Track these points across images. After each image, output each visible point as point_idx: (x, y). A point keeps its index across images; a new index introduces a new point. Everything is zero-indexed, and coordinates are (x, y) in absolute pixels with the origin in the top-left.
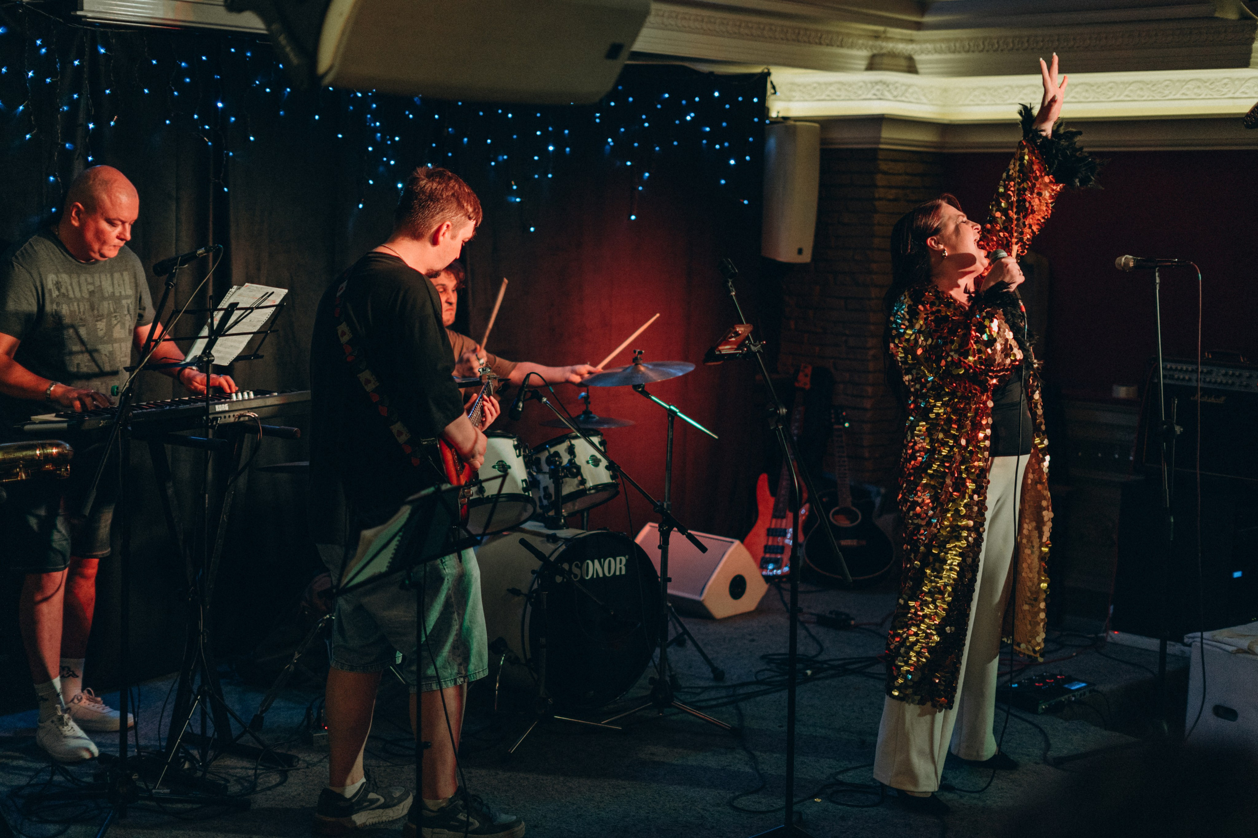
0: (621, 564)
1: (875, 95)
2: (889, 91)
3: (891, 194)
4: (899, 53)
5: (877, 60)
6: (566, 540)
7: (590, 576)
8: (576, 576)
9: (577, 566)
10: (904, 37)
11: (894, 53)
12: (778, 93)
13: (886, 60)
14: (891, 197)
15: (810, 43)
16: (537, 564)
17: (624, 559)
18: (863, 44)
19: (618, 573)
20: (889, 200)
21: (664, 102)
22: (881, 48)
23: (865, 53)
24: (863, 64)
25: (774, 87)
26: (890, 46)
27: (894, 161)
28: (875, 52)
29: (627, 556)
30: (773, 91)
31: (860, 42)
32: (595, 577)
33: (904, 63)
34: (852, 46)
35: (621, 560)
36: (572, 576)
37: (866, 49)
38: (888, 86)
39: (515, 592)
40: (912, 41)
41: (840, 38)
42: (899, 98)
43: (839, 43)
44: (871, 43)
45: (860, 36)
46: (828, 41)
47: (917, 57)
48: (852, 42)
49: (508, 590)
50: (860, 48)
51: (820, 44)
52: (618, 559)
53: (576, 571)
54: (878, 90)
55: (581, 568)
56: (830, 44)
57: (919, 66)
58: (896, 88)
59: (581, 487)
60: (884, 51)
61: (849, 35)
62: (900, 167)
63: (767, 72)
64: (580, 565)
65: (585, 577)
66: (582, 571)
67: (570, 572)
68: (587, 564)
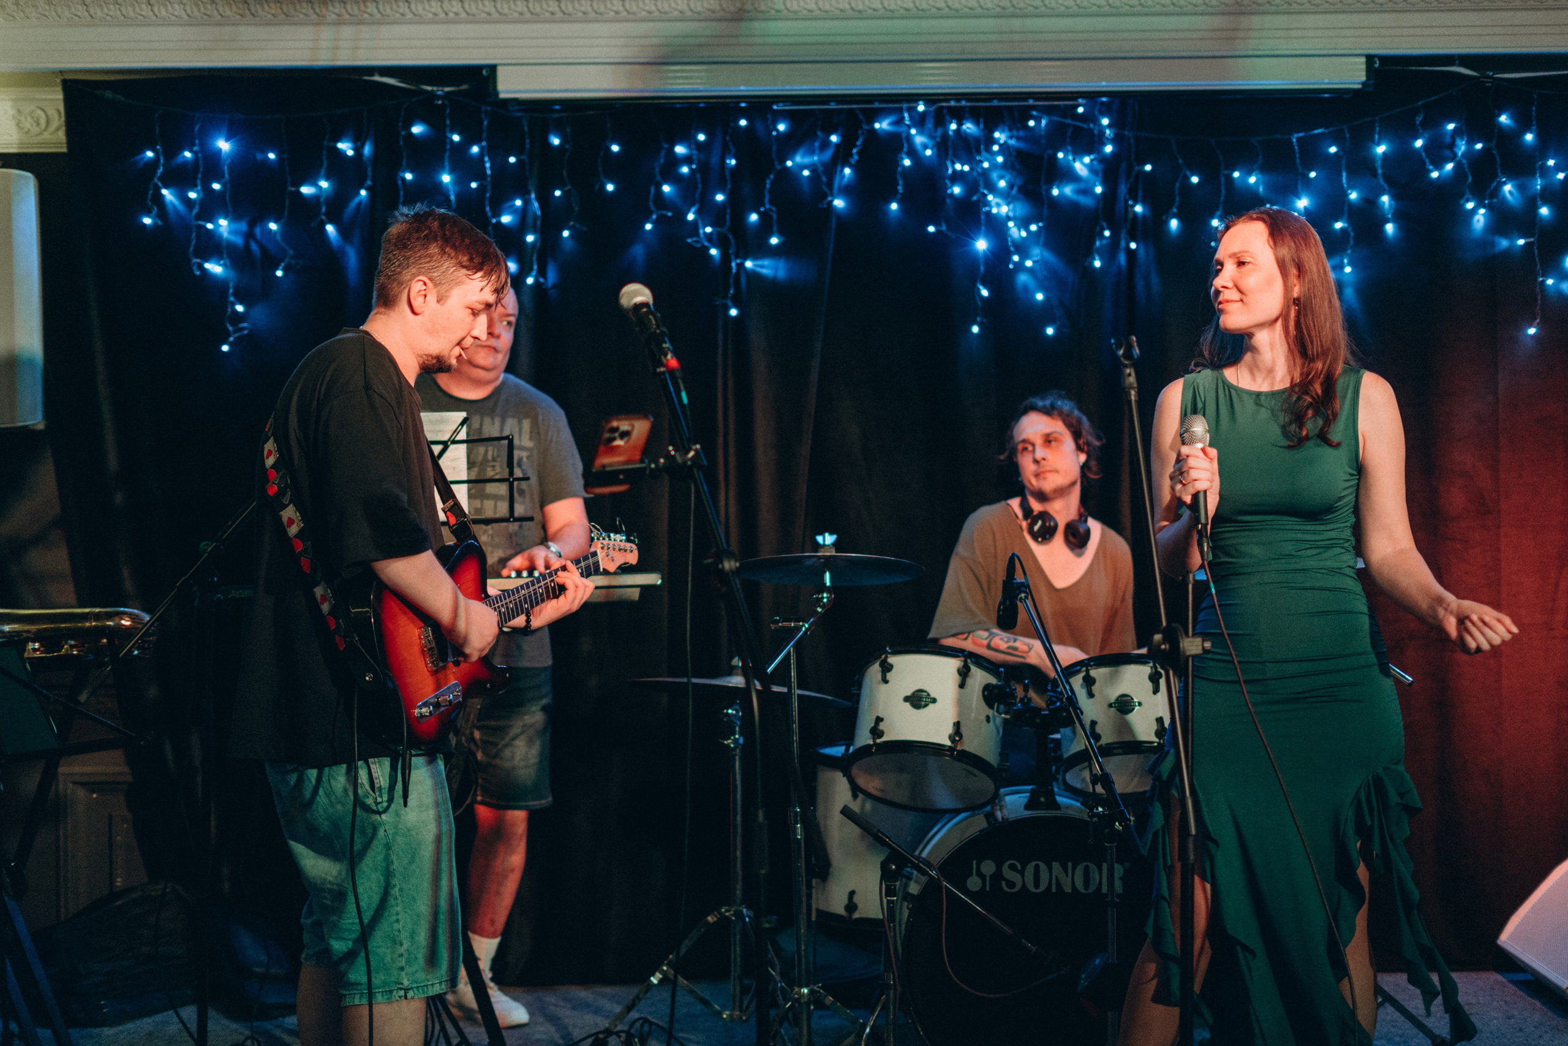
7: (1042, 888)
8: (1012, 885)
9: (1012, 867)
17: (1119, 870)
19: (1105, 890)
29: (1127, 864)
32: (1054, 890)
35: (1112, 868)
36: (1004, 883)
52: (1106, 866)
53: (1009, 874)
55: (1022, 873)
64: (1019, 868)
65: (1031, 888)
66: (1026, 878)
67: (998, 876)
68: (1037, 868)
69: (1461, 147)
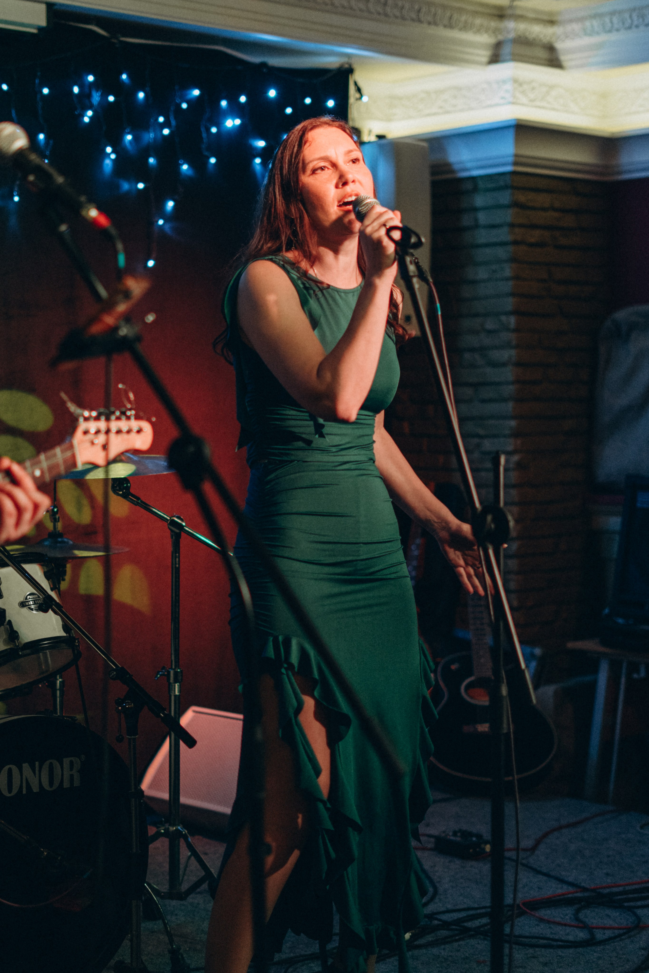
1: (503, 98)
2: (523, 92)
3: (535, 236)
4: (534, 39)
5: (504, 50)
10: (540, 17)
11: (526, 38)
12: (365, 100)
13: (514, 50)
14: (533, 240)
18: (481, 26)
20: (531, 245)
22: (506, 31)
23: (485, 39)
24: (484, 54)
25: (359, 90)
26: (520, 28)
27: (537, 191)
28: (500, 37)
30: (358, 95)
31: (478, 21)
33: (541, 53)
34: (465, 28)
37: (486, 32)
38: (521, 85)
41: (448, 14)
42: (538, 103)
43: (446, 22)
44: (493, 24)
45: (475, 13)
46: (430, 18)
47: (559, 45)
48: (466, 22)
50: (479, 31)
54: (507, 91)
57: (565, 59)
58: (533, 89)
60: (511, 36)
61: (460, 10)
62: (543, 199)
63: (347, 66)
69: (97, 98)
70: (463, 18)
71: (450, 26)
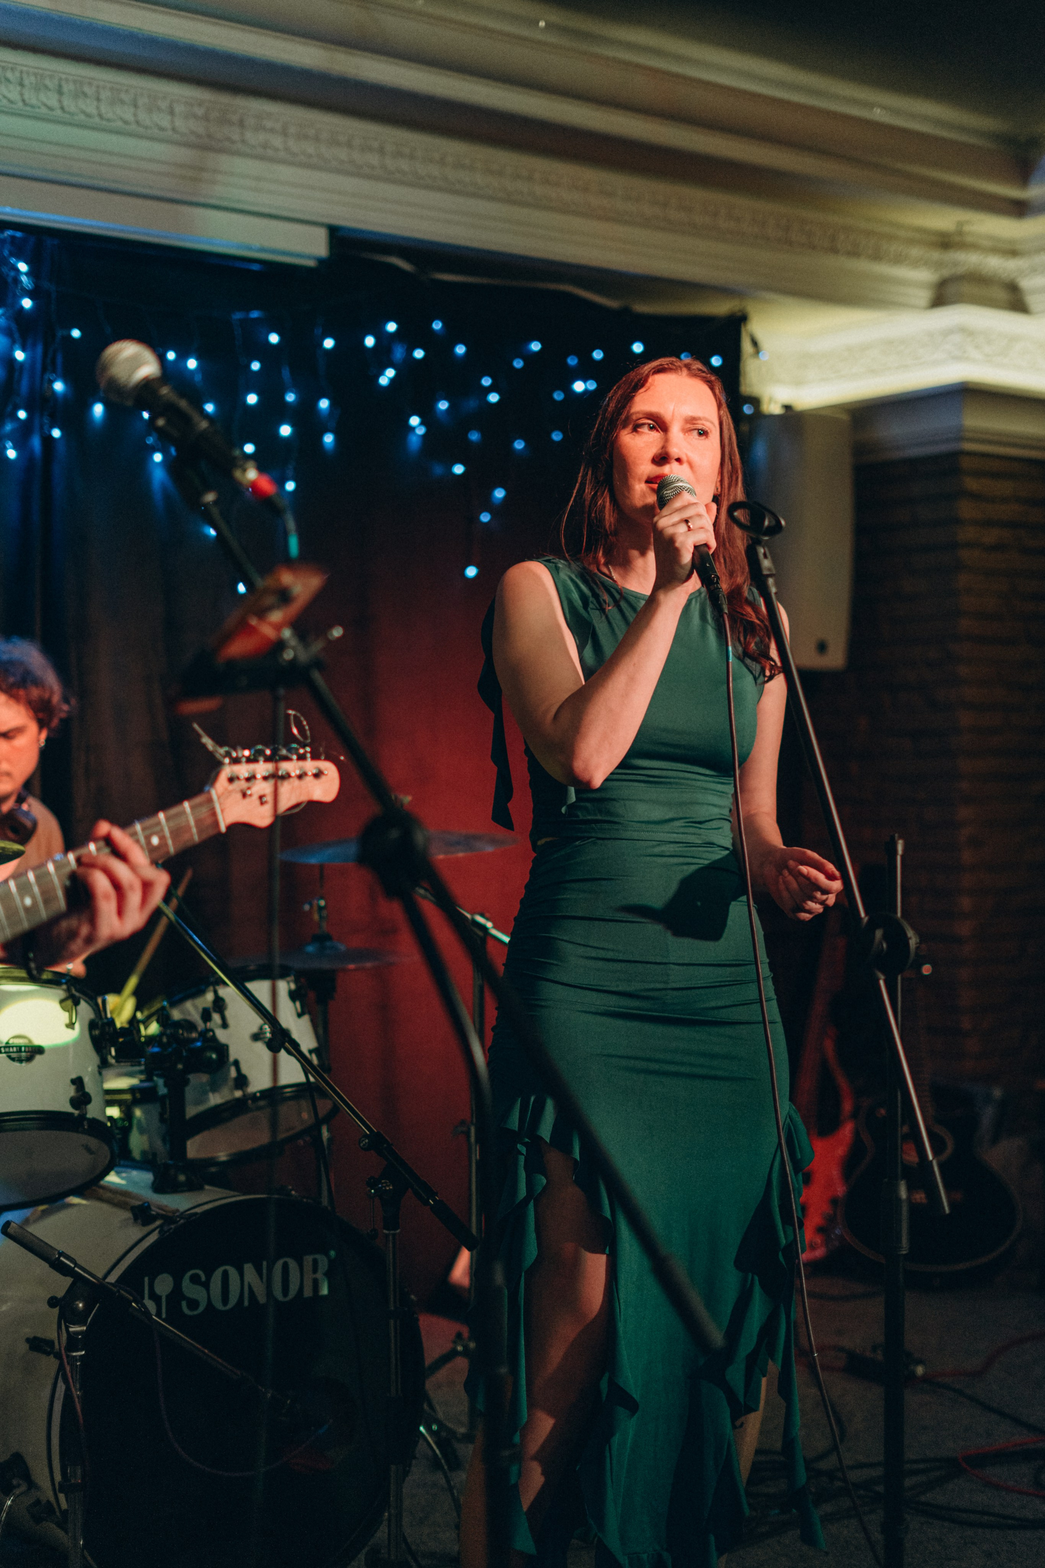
0: (315, 1270)
2: (976, 345)
3: (991, 536)
4: (992, 276)
5: (951, 290)
6: (169, 1218)
7: (232, 1302)
8: (193, 1304)
9: (195, 1279)
11: (980, 274)
12: (764, 356)
13: (966, 288)
14: (991, 541)
15: (814, 248)
16: (61, 1284)
17: (324, 1262)
18: (921, 258)
19: (308, 1293)
21: (530, 358)
22: (956, 264)
23: (925, 276)
24: (924, 296)
25: (755, 343)
26: (971, 260)
27: (995, 475)
28: (946, 273)
29: (331, 1253)
30: (754, 350)
31: (915, 252)
32: (246, 1303)
33: (1002, 295)
34: (898, 260)
35: (315, 1262)
36: (184, 1304)
37: (926, 266)
38: (973, 336)
39: (37, 1345)
40: (1013, 253)
41: (875, 242)
42: (997, 360)
43: (871, 253)
44: (936, 255)
45: (911, 242)
46: (849, 247)
47: (1025, 284)
48: (899, 253)
49: (28, 1340)
50: (916, 263)
51: (834, 250)
52: (308, 1259)
53: (190, 1290)
54: (955, 344)
55: (206, 1285)
56: (854, 253)
57: (1032, 300)
58: (991, 340)
59: (238, 1094)
60: (960, 270)
61: (891, 238)
62: (1005, 487)
63: (740, 314)
64: (203, 1278)
65: (219, 1306)
66: (211, 1292)
67: (176, 1294)
68: (225, 1274)
69: (399, 353)
70: (894, 248)
71: (877, 257)
